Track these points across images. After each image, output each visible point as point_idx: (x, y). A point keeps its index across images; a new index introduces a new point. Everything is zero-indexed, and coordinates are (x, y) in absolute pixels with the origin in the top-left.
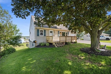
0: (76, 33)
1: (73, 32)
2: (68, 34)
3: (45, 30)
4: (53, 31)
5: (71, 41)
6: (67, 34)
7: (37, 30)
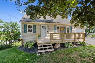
0: (83, 27)
1: (79, 25)
2: (71, 29)
3: (35, 25)
4: (46, 26)
5: (74, 40)
6: (69, 30)
7: (24, 25)
